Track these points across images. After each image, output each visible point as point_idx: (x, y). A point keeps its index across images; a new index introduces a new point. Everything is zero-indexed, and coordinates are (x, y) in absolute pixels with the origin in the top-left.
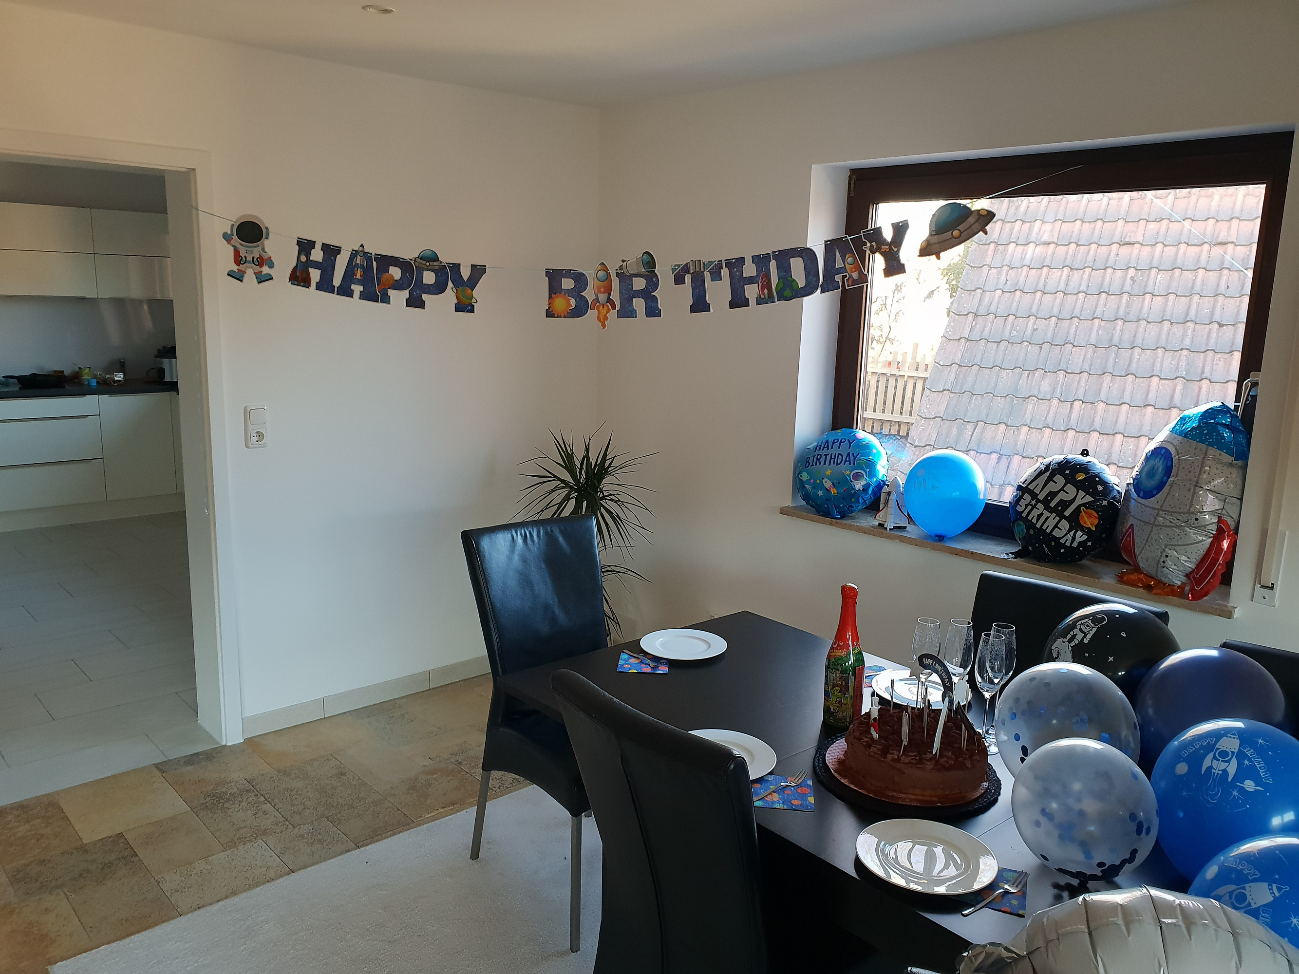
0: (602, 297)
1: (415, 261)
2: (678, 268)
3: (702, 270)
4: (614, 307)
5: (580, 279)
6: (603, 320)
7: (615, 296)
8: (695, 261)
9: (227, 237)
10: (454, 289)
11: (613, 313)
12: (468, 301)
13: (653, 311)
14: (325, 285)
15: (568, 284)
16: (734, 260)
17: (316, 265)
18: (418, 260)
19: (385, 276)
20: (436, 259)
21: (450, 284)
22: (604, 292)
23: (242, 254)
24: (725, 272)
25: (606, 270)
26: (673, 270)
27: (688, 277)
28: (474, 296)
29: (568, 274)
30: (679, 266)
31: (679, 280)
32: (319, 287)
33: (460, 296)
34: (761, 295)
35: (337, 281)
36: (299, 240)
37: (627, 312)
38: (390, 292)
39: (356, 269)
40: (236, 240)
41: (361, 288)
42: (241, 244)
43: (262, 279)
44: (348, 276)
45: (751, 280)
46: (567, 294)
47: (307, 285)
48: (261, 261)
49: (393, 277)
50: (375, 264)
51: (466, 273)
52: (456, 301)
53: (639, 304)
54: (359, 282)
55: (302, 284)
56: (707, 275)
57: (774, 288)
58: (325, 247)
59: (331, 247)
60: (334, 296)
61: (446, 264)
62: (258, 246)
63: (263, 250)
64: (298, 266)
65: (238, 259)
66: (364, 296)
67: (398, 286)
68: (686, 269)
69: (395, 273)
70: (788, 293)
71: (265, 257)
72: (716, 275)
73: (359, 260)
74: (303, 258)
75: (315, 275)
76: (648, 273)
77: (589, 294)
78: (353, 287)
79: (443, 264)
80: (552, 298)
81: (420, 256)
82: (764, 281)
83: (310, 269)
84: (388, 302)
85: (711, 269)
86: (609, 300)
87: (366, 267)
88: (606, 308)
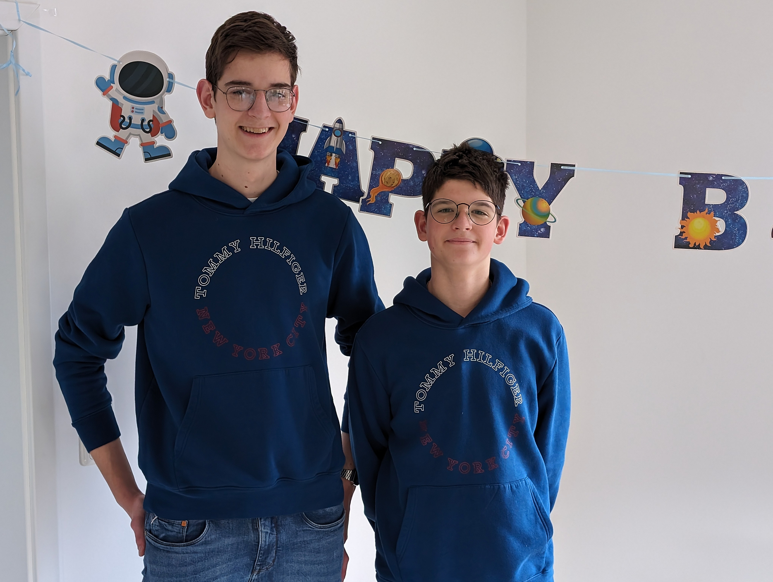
5: (736, 190)
9: (103, 85)
10: (519, 200)
12: (541, 221)
15: (715, 196)
19: (387, 173)
23: (126, 112)
28: (551, 212)
29: (716, 180)
33: (529, 211)
38: (393, 198)
39: (328, 153)
40: (117, 90)
42: (125, 98)
43: (153, 155)
44: (317, 163)
48: (154, 127)
49: (399, 174)
51: (540, 175)
52: (521, 220)
54: (335, 172)
62: (153, 102)
65: (118, 121)
67: (406, 189)
69: (404, 168)
71: (163, 119)
73: (334, 141)
78: (324, 178)
80: (687, 217)
84: (387, 214)
87: (344, 153)
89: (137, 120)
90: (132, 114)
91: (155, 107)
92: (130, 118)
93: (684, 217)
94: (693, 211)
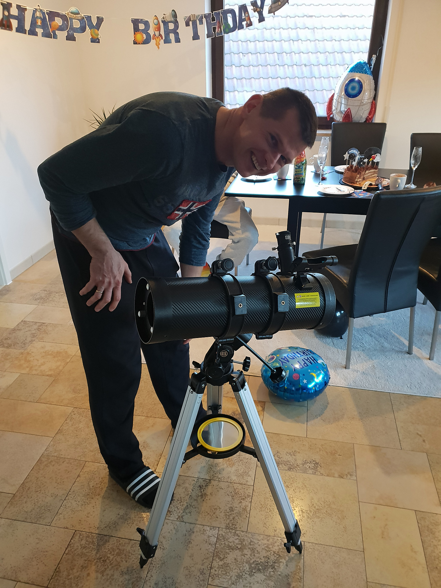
0: (157, 33)
1: (68, 14)
2: (186, 18)
3: (196, 19)
4: (162, 39)
5: (147, 24)
6: (158, 45)
7: (162, 32)
8: (193, 15)
10: (90, 30)
11: (162, 41)
12: (97, 37)
13: (178, 40)
14: (21, 29)
16: (207, 15)
18: (70, 14)
19: (53, 23)
21: (87, 28)
22: (157, 31)
24: (204, 20)
25: (157, 19)
26: (184, 20)
27: (190, 23)
28: (99, 34)
29: (141, 21)
31: (187, 24)
32: (18, 30)
33: (93, 34)
34: (218, 32)
35: (27, 28)
36: (2, 2)
37: (167, 41)
38: (57, 32)
39: (37, 20)
41: (42, 31)
44: (33, 23)
45: (214, 24)
46: (142, 32)
47: (11, 29)
50: (47, 16)
51: (94, 20)
52: (91, 37)
53: (172, 36)
54: (40, 27)
55: (7, 29)
56: (198, 22)
57: (222, 28)
58: (19, 7)
59: (22, 7)
60: (27, 35)
61: (84, 16)
64: (4, 18)
67: (61, 29)
68: (189, 19)
70: (227, 30)
72: (201, 22)
73: (38, 14)
74: (6, 14)
75: (14, 23)
76: (174, 21)
77: (151, 32)
78: (37, 30)
79: (82, 16)
82: (219, 25)
84: (56, 38)
85: (199, 19)
86: (160, 35)
87: (42, 18)
88: (159, 39)
94: (136, 31)
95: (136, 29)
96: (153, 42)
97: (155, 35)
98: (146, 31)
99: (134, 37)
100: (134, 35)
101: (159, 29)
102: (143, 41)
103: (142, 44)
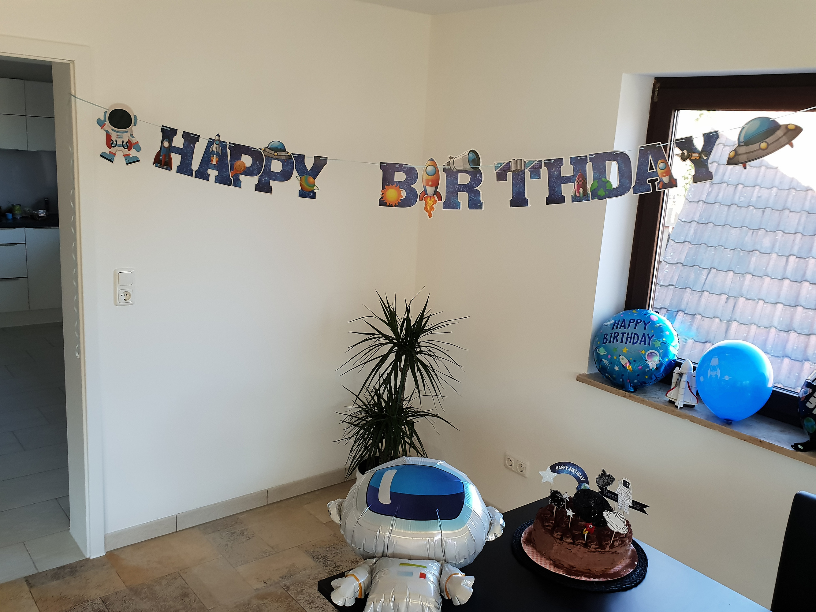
0: (430, 190)
1: (264, 150)
2: (500, 166)
3: (523, 168)
4: (440, 199)
5: (411, 173)
6: (429, 211)
7: (442, 189)
8: (517, 160)
9: (101, 123)
10: (299, 178)
11: (439, 205)
12: (310, 189)
13: (475, 204)
14: (185, 169)
15: (400, 176)
16: (553, 161)
17: (177, 151)
18: (267, 150)
19: (238, 163)
20: (283, 150)
21: (295, 173)
22: (431, 186)
23: (114, 138)
24: (544, 171)
25: (435, 165)
26: (496, 168)
27: (509, 175)
28: (315, 184)
29: (400, 167)
30: (501, 164)
31: (501, 176)
32: (180, 170)
33: (303, 184)
34: (577, 193)
35: (195, 166)
36: (163, 127)
37: (451, 204)
38: (242, 177)
39: (212, 155)
40: (108, 125)
41: (216, 173)
42: (112, 130)
43: (131, 161)
44: (206, 162)
45: (568, 180)
46: (398, 186)
47: (169, 168)
48: (129, 145)
49: (244, 164)
50: (229, 152)
51: (309, 164)
52: (300, 188)
53: (463, 197)
54: (215, 167)
55: (165, 167)
56: (527, 174)
57: (589, 187)
58: (186, 135)
59: (191, 135)
60: (193, 178)
61: (292, 154)
62: (127, 132)
63: (132, 135)
64: (162, 151)
65: (110, 143)
66: (219, 180)
67: (249, 172)
68: (508, 167)
69: (247, 160)
70: (601, 192)
71: (134, 141)
72: (535, 173)
73: (215, 147)
74: (166, 144)
75: (176, 159)
76: (473, 170)
77: (418, 187)
78: (210, 171)
79: (289, 154)
80: (385, 189)
81: (269, 146)
82: (580, 181)
83: (172, 154)
84: (239, 186)
85: (531, 168)
86: (436, 193)
87: (221, 155)
88: (433, 200)
89: (120, 142)
90: (117, 139)
91: (128, 134)
92: (116, 141)
93: (383, 188)
94: (388, 185)
95: (387, 181)
96: (420, 204)
97: (425, 192)
98: (407, 185)
99: (383, 194)
100: (382, 189)
101: (436, 184)
102: (398, 202)
103: (396, 206)
